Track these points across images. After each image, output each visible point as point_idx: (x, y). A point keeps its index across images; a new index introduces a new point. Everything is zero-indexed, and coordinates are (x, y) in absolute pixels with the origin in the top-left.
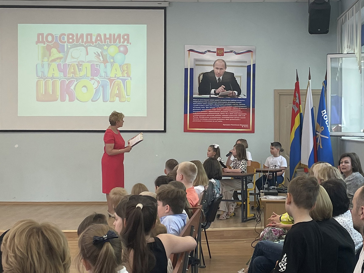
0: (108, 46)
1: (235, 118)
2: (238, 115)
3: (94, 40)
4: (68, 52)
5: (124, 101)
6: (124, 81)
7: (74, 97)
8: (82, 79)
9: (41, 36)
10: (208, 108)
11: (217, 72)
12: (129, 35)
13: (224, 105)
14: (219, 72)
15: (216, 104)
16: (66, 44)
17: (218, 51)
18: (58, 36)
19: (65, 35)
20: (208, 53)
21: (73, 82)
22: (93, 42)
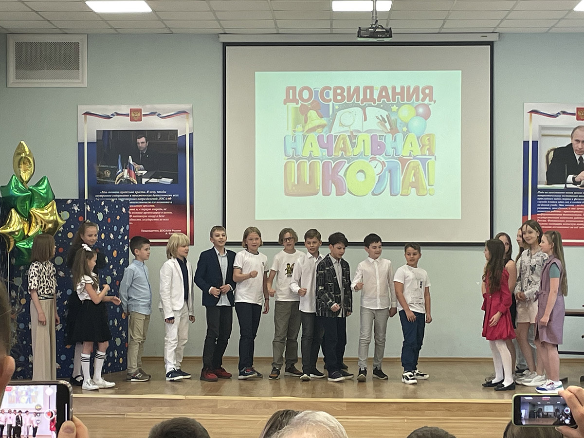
0: (399, 106)
3: (376, 96)
4: (334, 115)
5: (424, 194)
6: (424, 161)
7: (345, 189)
8: (357, 159)
9: (291, 91)
10: (563, 205)
11: (577, 147)
12: (432, 87)
14: (580, 147)
15: (575, 199)
16: (331, 104)
17: (579, 112)
18: (318, 91)
19: (330, 88)
20: (562, 116)
21: (342, 165)
22: (375, 99)
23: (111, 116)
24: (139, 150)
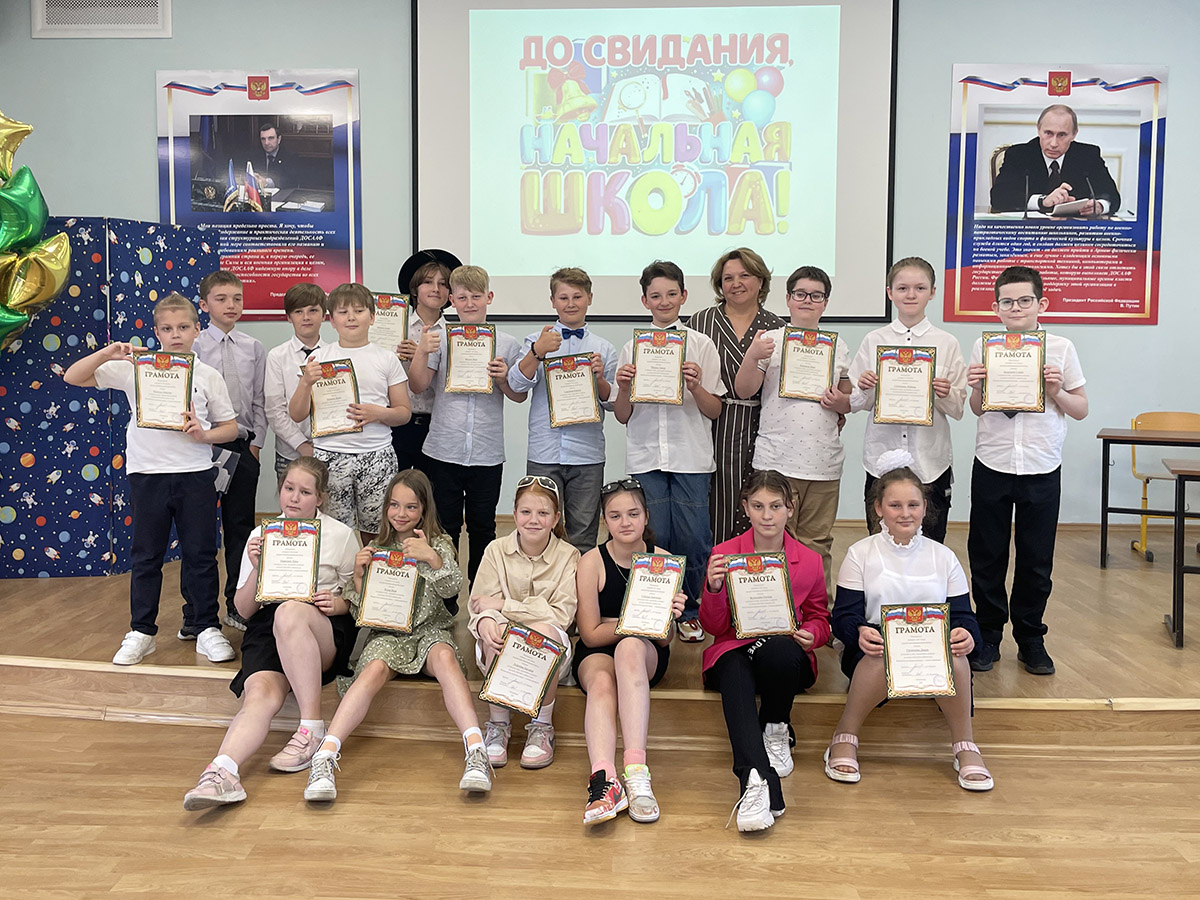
0: (726, 71)
1: (1100, 279)
2: (1109, 271)
3: (684, 54)
4: (610, 90)
5: (768, 232)
6: (769, 172)
7: (627, 222)
8: (649, 168)
9: (533, 45)
10: (1020, 250)
11: (1049, 143)
12: (786, 36)
13: (1068, 242)
14: (1053, 143)
15: (1042, 239)
16: (604, 68)
17: (1053, 81)
18: (581, 45)
19: (602, 40)
20: (1022, 87)
21: (624, 179)
22: (683, 59)
23: (215, 90)
24: (265, 152)
